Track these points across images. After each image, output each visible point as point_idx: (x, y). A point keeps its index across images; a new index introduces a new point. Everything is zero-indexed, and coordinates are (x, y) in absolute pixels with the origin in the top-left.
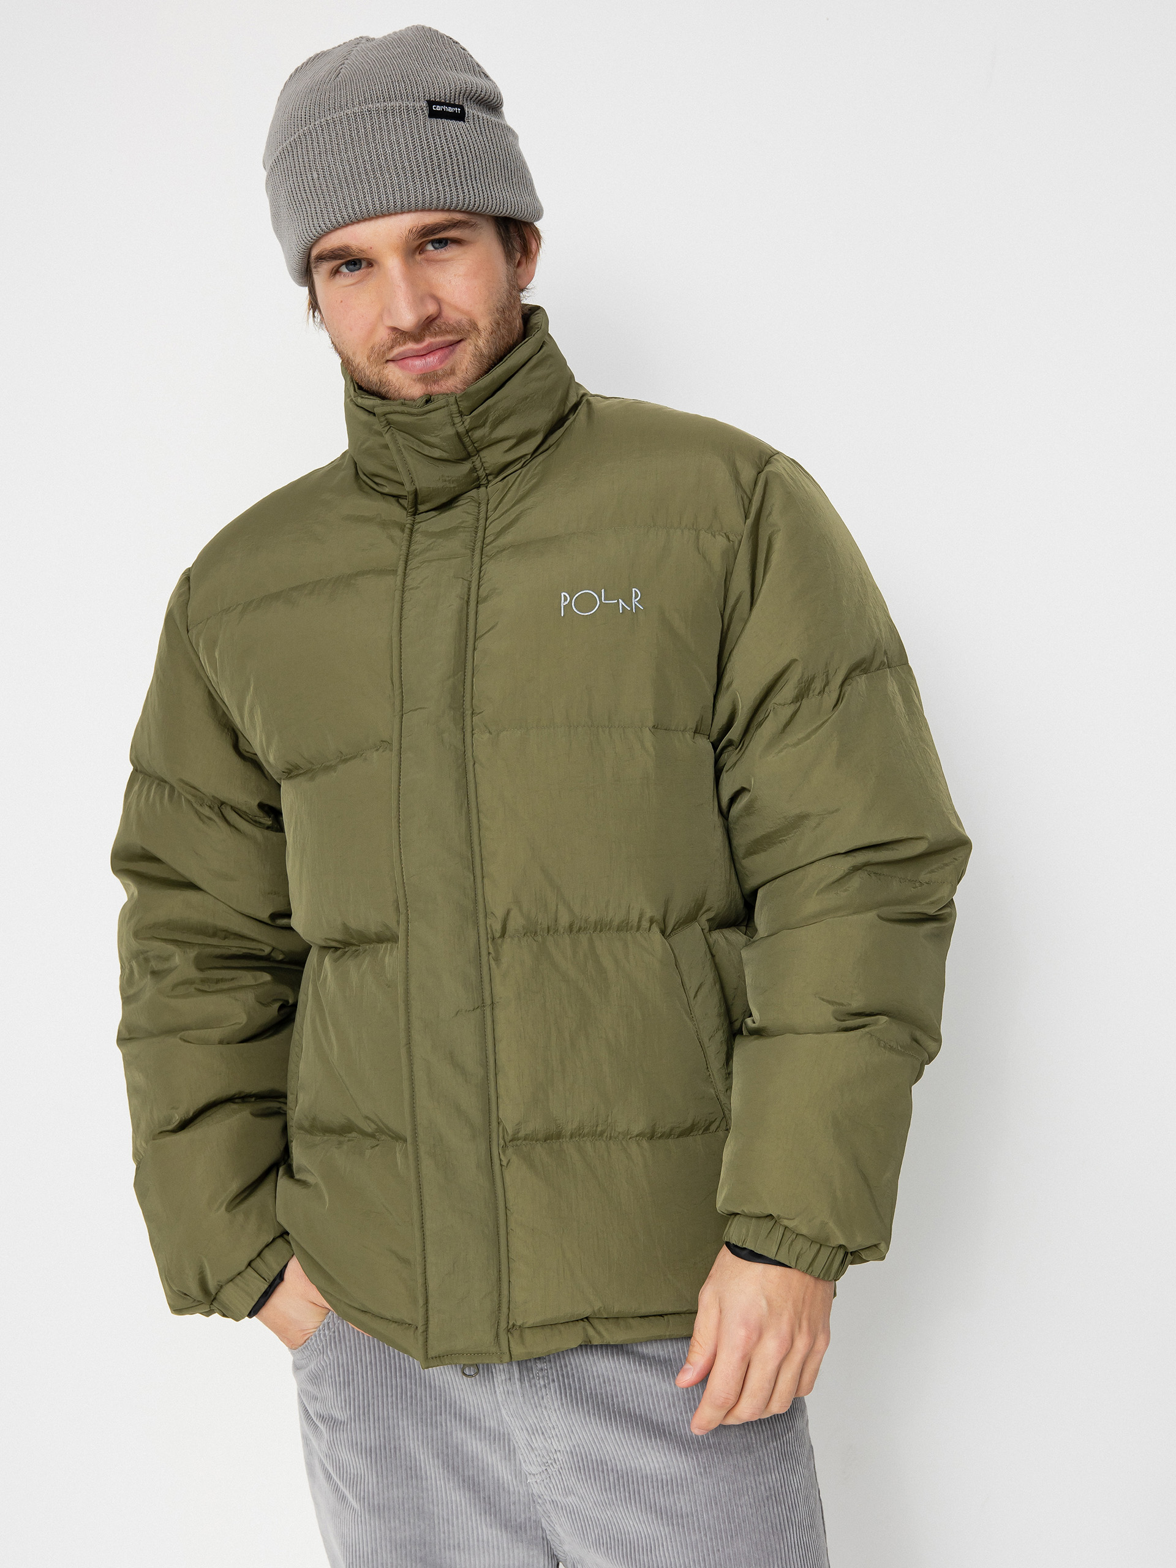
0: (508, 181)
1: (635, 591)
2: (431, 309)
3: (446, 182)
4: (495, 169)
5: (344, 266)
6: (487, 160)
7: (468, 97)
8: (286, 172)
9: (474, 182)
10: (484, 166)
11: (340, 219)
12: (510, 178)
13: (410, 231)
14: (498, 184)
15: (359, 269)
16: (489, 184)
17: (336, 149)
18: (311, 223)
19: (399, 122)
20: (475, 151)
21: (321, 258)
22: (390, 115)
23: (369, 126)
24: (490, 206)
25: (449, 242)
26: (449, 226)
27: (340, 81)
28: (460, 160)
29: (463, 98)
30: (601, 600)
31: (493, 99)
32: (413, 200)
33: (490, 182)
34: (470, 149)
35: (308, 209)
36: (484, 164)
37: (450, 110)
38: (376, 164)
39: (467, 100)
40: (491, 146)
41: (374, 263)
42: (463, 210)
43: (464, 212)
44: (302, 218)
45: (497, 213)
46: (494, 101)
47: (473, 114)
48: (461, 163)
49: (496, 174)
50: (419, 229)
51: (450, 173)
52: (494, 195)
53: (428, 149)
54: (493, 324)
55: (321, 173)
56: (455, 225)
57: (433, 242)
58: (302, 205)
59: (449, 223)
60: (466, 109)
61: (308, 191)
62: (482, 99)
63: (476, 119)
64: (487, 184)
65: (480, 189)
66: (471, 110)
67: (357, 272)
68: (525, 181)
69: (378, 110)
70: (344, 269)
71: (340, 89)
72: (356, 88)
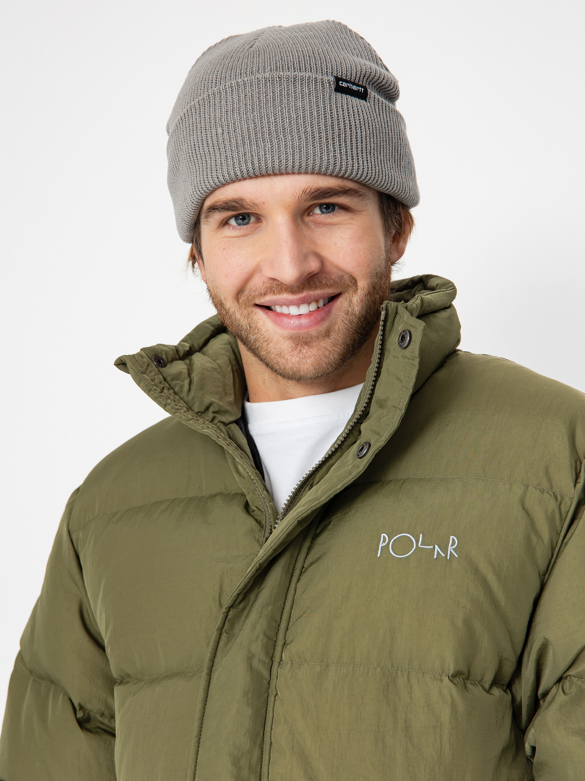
0: (396, 163)
1: (453, 539)
2: (313, 265)
3: (343, 151)
4: (388, 148)
5: (233, 219)
6: (382, 139)
7: (370, 81)
8: (191, 128)
9: (369, 156)
10: (379, 144)
11: (238, 173)
12: (399, 161)
13: (304, 192)
14: (388, 163)
15: (248, 223)
16: (381, 161)
17: (243, 108)
18: (209, 174)
19: (307, 90)
20: (373, 129)
21: (213, 208)
22: (298, 84)
23: (277, 91)
24: (380, 181)
25: (336, 207)
26: (341, 192)
27: (253, 51)
28: (359, 133)
29: (367, 81)
30: (417, 544)
31: (392, 89)
32: (311, 162)
33: (382, 160)
34: (369, 126)
35: (209, 162)
36: (379, 142)
37: (355, 88)
38: (280, 125)
39: (369, 84)
40: (387, 128)
41: (262, 218)
42: (355, 179)
43: (355, 181)
44: (201, 169)
45: (383, 189)
46: (393, 90)
47: (374, 96)
48: (359, 136)
49: (388, 153)
50: (313, 191)
51: (348, 143)
52: (384, 172)
53: (331, 118)
54: (370, 287)
55: (225, 128)
56: (345, 192)
57: (321, 206)
58: (203, 157)
59: (341, 190)
60: (369, 90)
61: (211, 145)
62: (383, 86)
63: (376, 101)
64: (379, 160)
65: (373, 163)
66: (372, 93)
67: (245, 226)
68: (410, 167)
69: (288, 78)
70: (233, 222)
71: (253, 57)
72: (268, 57)
